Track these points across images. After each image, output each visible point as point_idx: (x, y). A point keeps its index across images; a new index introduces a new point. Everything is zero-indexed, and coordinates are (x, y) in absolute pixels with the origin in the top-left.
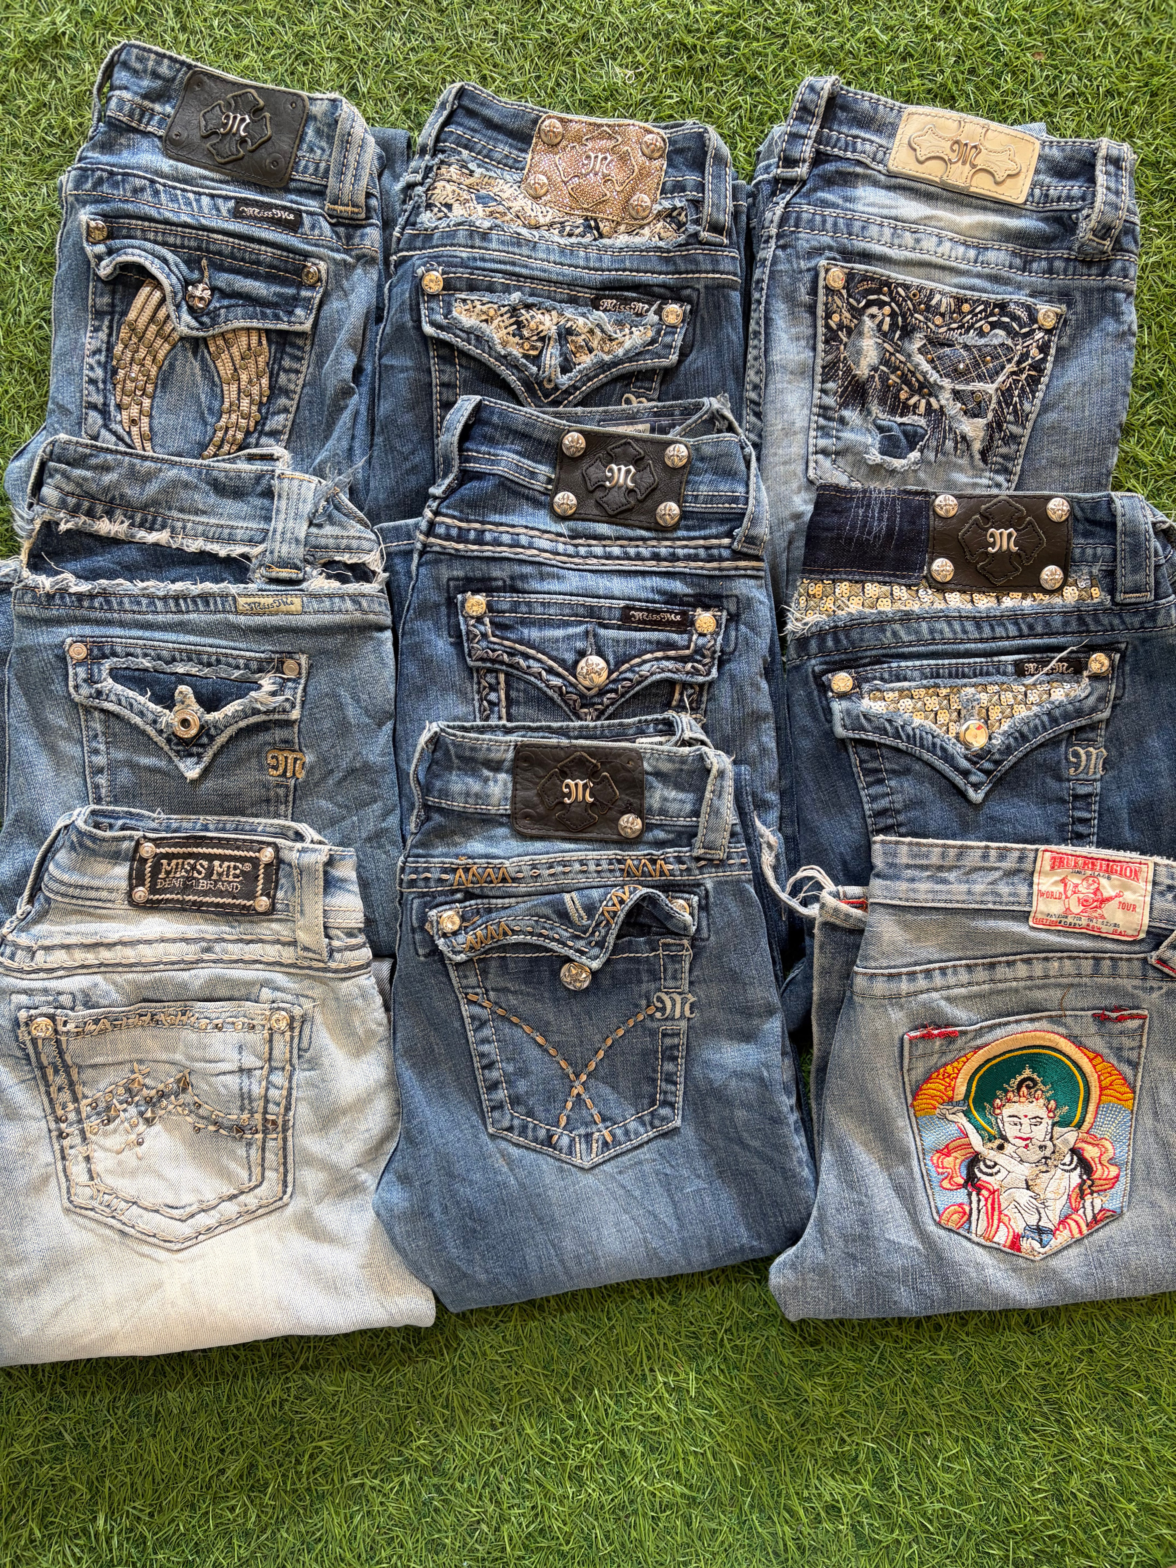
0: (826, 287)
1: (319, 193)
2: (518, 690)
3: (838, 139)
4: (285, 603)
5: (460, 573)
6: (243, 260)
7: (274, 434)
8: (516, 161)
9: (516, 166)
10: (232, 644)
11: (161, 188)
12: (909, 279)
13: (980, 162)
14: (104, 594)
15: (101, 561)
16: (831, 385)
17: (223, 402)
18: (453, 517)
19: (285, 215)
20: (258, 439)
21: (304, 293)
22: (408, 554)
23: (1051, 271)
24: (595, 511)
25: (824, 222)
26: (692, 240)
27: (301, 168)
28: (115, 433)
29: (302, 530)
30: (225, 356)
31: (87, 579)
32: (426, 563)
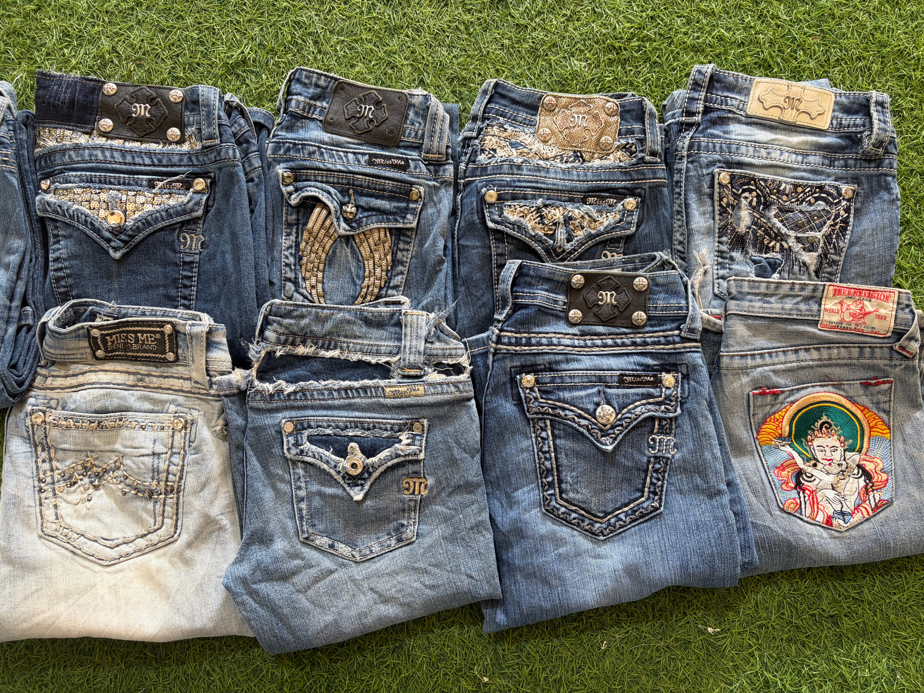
0: (719, 184)
1: (418, 148)
2: (559, 430)
3: (717, 99)
4: (415, 390)
5: (518, 364)
6: (375, 189)
7: (395, 287)
8: (530, 121)
9: (531, 124)
10: (382, 416)
11: (324, 151)
12: (766, 176)
13: (802, 107)
14: (303, 391)
15: (300, 372)
16: (724, 239)
17: (365, 271)
18: (512, 332)
19: (399, 162)
20: (387, 291)
21: (412, 206)
22: (485, 354)
23: (846, 166)
24: (594, 320)
25: (714, 146)
26: (640, 162)
27: (407, 134)
28: (302, 295)
29: (422, 345)
30: (365, 244)
31: (292, 382)
32: (498, 360)
